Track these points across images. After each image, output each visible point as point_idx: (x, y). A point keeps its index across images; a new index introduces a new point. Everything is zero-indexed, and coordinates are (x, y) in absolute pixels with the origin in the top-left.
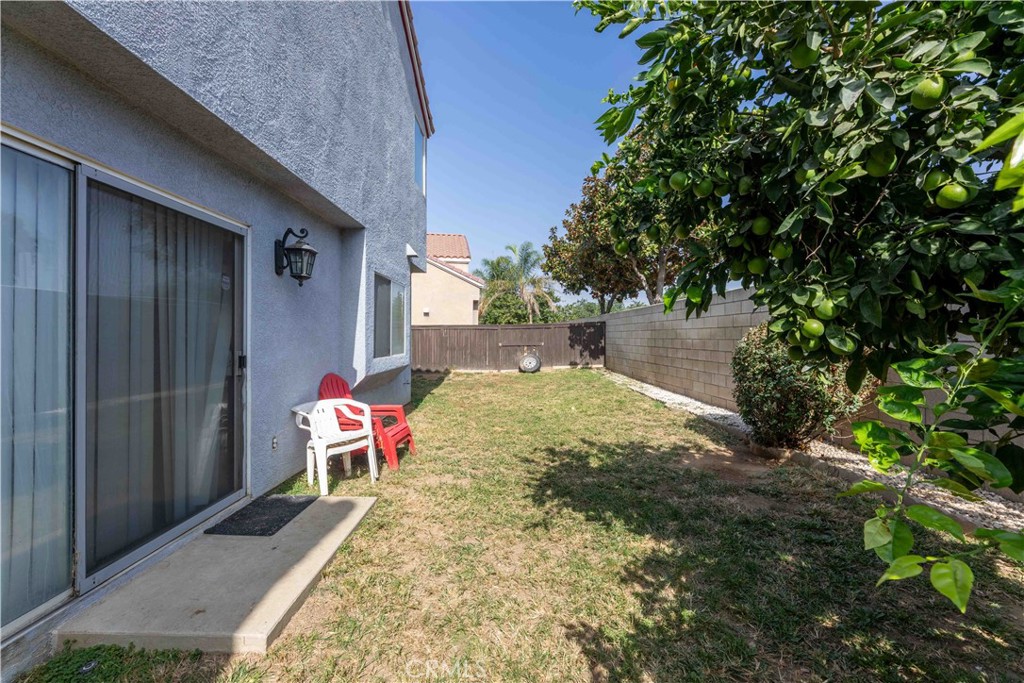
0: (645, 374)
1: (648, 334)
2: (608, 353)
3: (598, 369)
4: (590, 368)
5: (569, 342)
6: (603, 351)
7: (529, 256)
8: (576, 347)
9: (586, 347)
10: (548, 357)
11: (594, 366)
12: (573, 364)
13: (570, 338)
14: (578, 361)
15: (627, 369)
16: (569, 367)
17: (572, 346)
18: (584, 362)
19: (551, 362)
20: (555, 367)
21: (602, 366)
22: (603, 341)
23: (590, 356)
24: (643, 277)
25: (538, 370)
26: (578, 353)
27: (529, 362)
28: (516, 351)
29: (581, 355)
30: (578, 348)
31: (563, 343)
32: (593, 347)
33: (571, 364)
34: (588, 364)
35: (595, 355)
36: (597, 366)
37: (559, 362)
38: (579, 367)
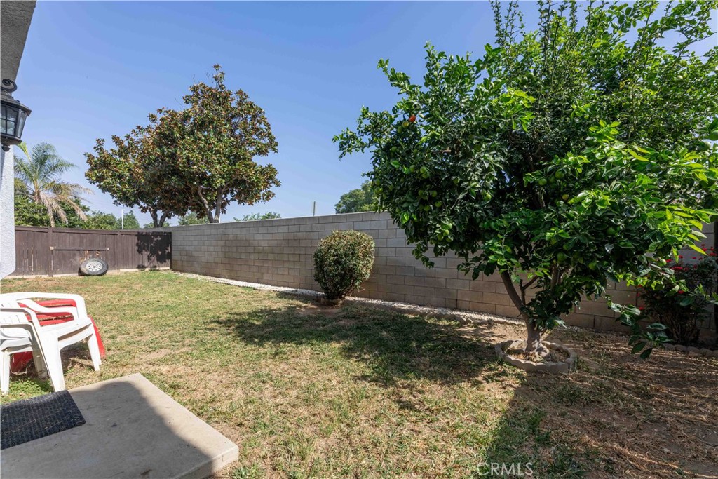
0: (218, 271)
1: (222, 243)
2: (174, 258)
3: (165, 270)
4: (158, 270)
5: (137, 248)
6: (169, 256)
7: (45, 159)
8: (144, 252)
9: (154, 253)
10: (114, 260)
11: (161, 268)
12: (141, 267)
13: (137, 245)
14: (146, 265)
15: (199, 270)
16: (137, 270)
17: (140, 252)
18: (152, 265)
19: (117, 265)
20: (122, 270)
21: (168, 268)
22: (169, 248)
23: (158, 260)
24: (206, 201)
25: (104, 273)
26: (146, 257)
27: (93, 266)
28: (75, 255)
29: (149, 259)
30: (146, 253)
31: (130, 249)
32: (160, 253)
33: (139, 267)
34: (155, 267)
35: (162, 259)
36: (164, 269)
37: (126, 265)
38: (147, 269)
